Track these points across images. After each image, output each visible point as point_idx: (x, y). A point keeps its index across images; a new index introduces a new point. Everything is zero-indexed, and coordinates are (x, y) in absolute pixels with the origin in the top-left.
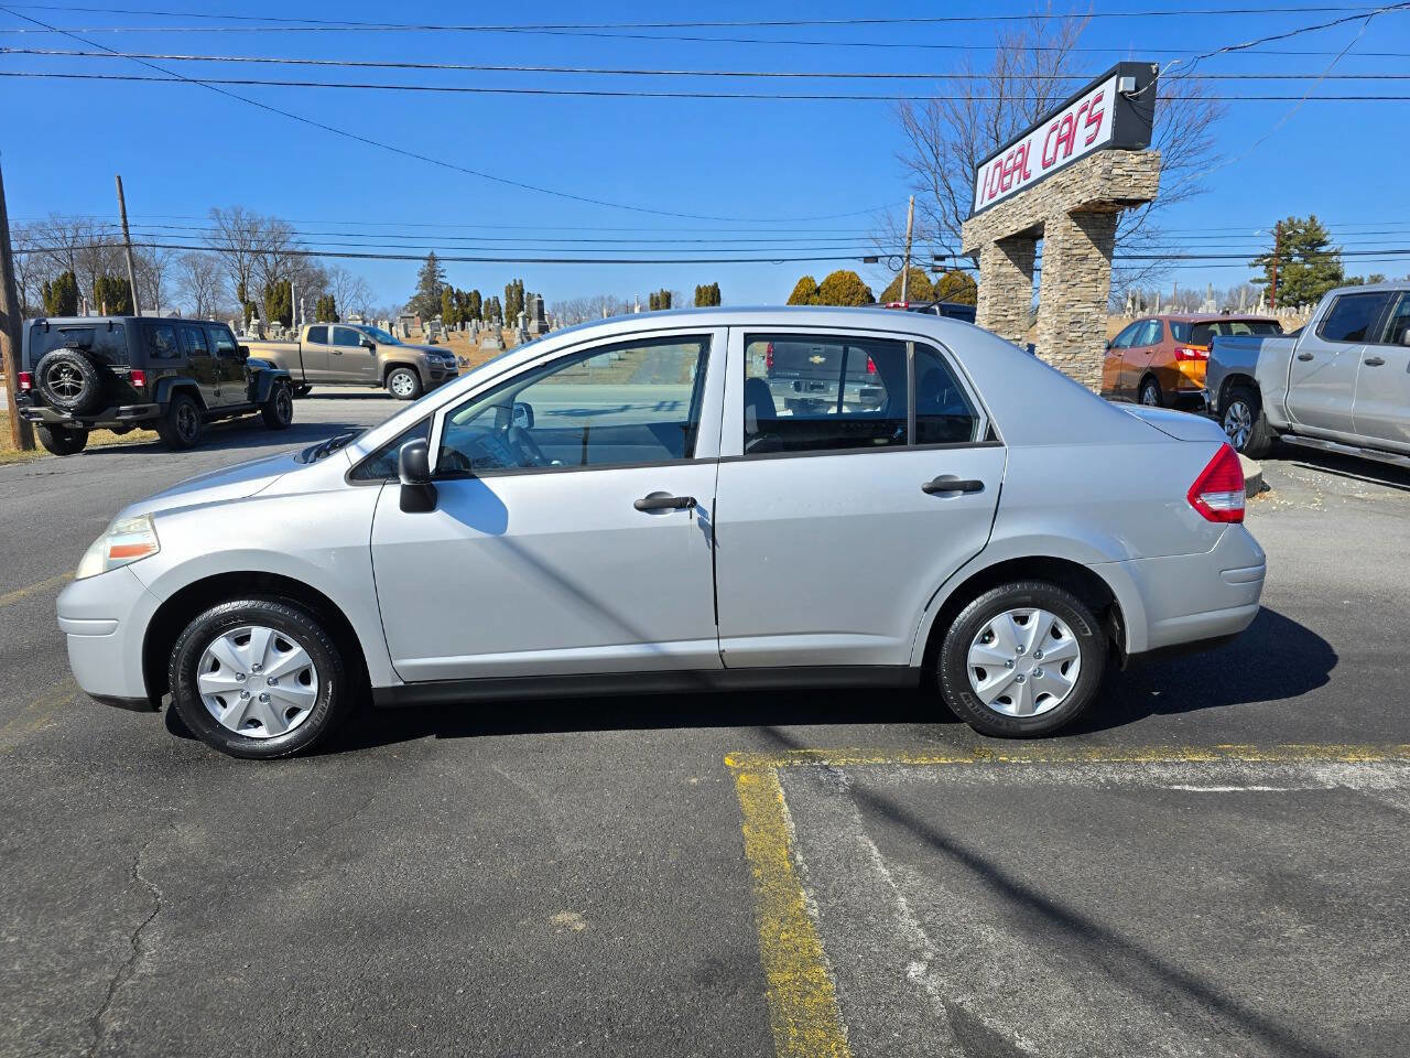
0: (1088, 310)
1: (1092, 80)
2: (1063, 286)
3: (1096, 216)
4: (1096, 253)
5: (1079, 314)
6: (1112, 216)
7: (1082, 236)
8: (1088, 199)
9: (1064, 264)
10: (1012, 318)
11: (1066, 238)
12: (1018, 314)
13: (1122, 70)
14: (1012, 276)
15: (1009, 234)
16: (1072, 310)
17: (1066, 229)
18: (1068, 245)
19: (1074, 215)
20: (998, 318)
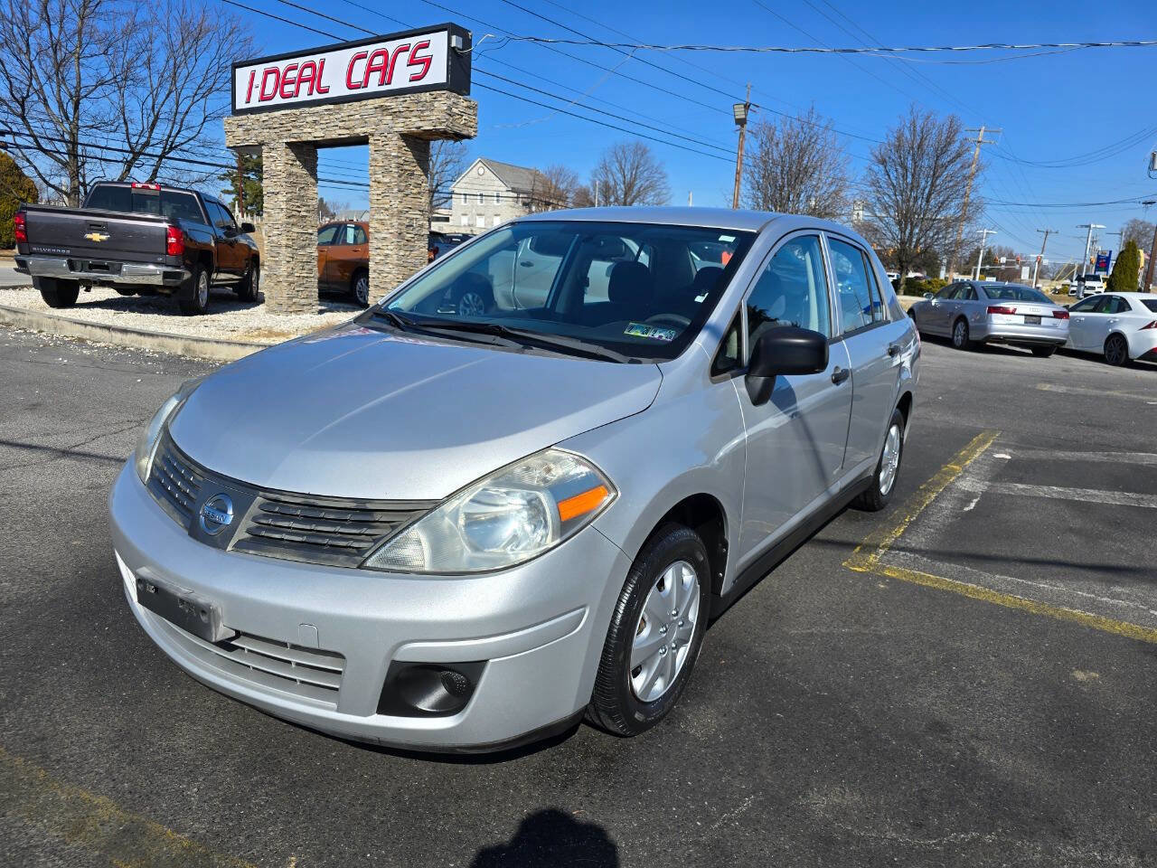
0: (418, 216)
1: (410, 29)
2: (400, 195)
3: (417, 140)
4: (418, 171)
5: (412, 219)
6: (427, 143)
7: (410, 156)
8: (432, 128)
9: (400, 176)
10: (305, 214)
11: (399, 155)
12: (307, 211)
13: (453, 29)
14: (301, 177)
15: (310, 139)
16: (407, 215)
17: (400, 148)
18: (401, 161)
19: (404, 136)
20: (294, 213)
